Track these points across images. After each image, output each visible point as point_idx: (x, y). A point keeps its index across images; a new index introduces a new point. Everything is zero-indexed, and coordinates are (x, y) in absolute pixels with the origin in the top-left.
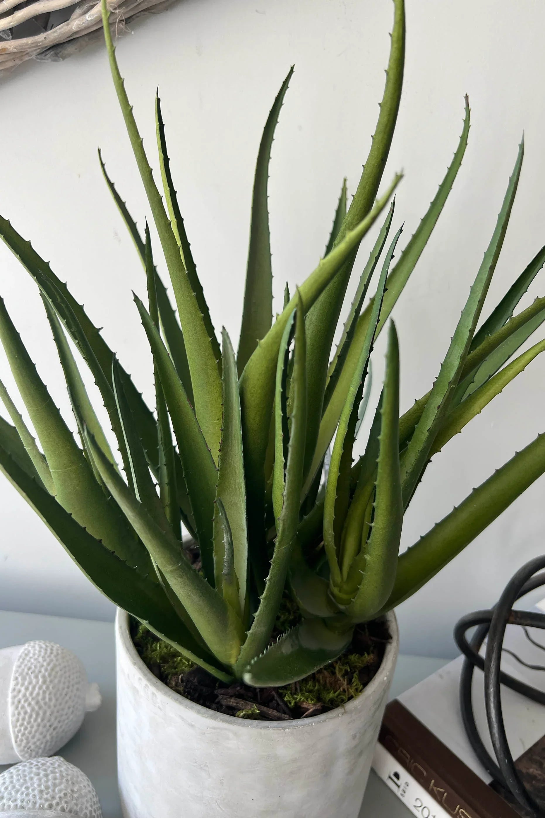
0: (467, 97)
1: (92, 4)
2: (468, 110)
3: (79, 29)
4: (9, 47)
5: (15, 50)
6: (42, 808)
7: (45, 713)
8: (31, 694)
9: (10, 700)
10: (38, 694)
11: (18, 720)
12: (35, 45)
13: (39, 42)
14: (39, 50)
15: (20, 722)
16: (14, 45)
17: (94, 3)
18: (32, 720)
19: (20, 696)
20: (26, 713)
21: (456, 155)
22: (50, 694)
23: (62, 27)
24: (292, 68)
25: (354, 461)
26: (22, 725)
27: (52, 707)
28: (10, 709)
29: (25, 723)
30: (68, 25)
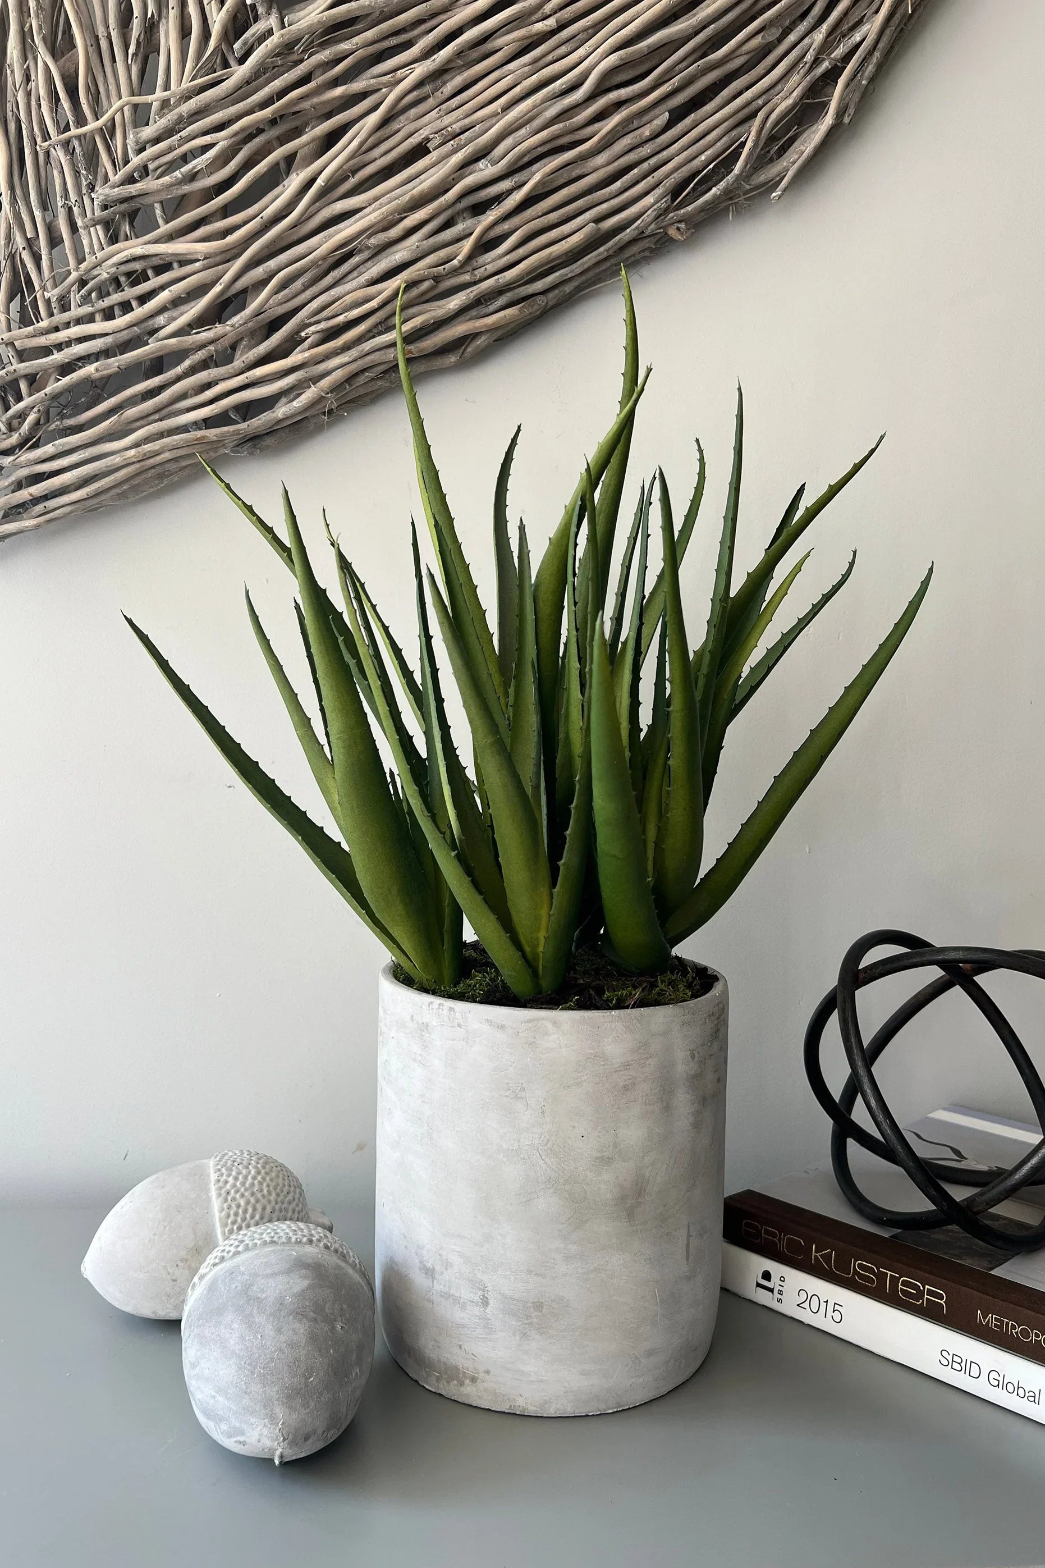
0: (697, 441)
1: (300, 392)
2: (701, 451)
3: (284, 417)
4: (209, 435)
5: (215, 438)
6: (300, 1242)
7: (264, 1209)
8: (243, 1184)
9: (213, 1193)
10: (253, 1185)
11: (228, 1216)
12: (237, 432)
13: (242, 430)
14: (236, 442)
15: (232, 1218)
16: (215, 433)
17: (302, 391)
18: (248, 1216)
19: (228, 1186)
20: (239, 1206)
21: (696, 489)
22: (268, 1186)
23: (267, 415)
24: (519, 427)
25: (642, 730)
26: (234, 1223)
27: (273, 1203)
28: (216, 1204)
29: (239, 1220)
30: (274, 412)
